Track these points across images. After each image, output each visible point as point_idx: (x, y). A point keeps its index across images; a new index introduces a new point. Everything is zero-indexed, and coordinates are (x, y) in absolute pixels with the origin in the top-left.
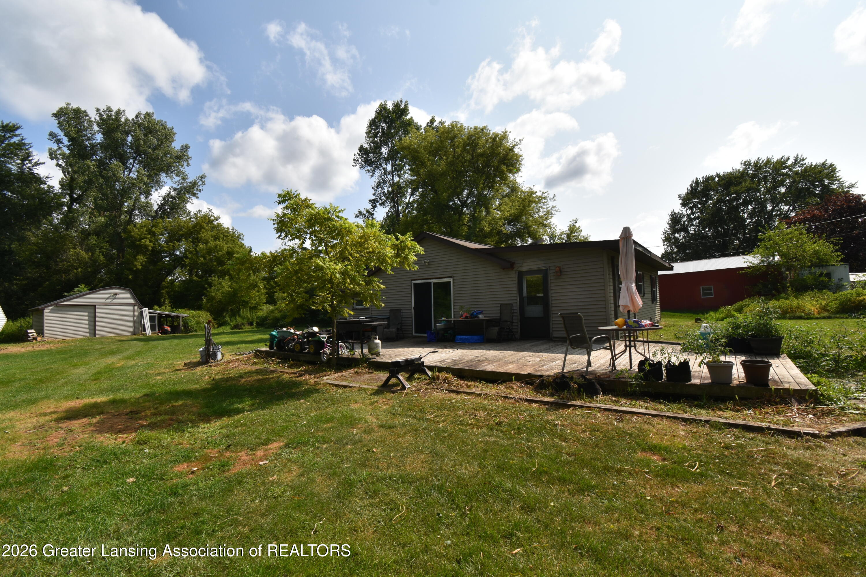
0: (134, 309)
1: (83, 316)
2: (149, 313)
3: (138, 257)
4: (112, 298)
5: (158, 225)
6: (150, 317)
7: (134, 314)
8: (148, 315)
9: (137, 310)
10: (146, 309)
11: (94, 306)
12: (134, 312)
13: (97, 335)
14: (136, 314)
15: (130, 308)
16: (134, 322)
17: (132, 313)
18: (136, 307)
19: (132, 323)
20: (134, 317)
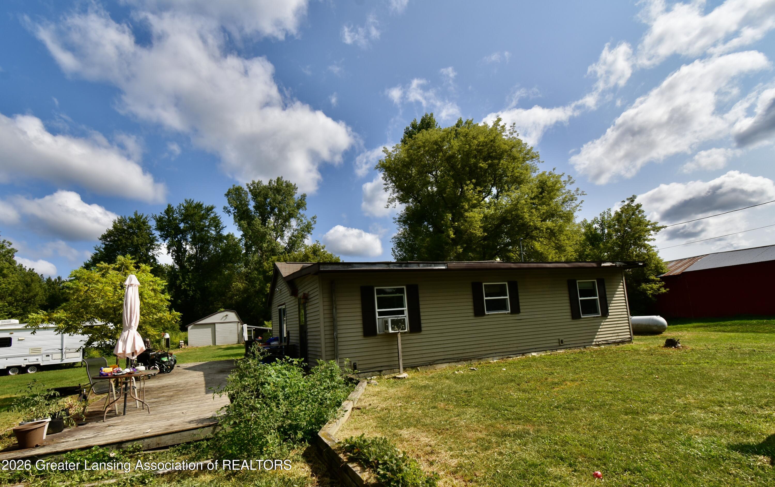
0: (238, 325)
1: (209, 331)
2: (248, 328)
3: (267, 285)
4: (225, 318)
5: (280, 260)
6: (248, 331)
7: (238, 329)
8: (247, 329)
9: (240, 326)
10: (246, 325)
11: (214, 324)
12: (238, 327)
13: (217, 344)
14: (240, 329)
15: (235, 325)
16: (238, 335)
17: (237, 328)
18: (239, 324)
19: (237, 335)
20: (238, 331)
